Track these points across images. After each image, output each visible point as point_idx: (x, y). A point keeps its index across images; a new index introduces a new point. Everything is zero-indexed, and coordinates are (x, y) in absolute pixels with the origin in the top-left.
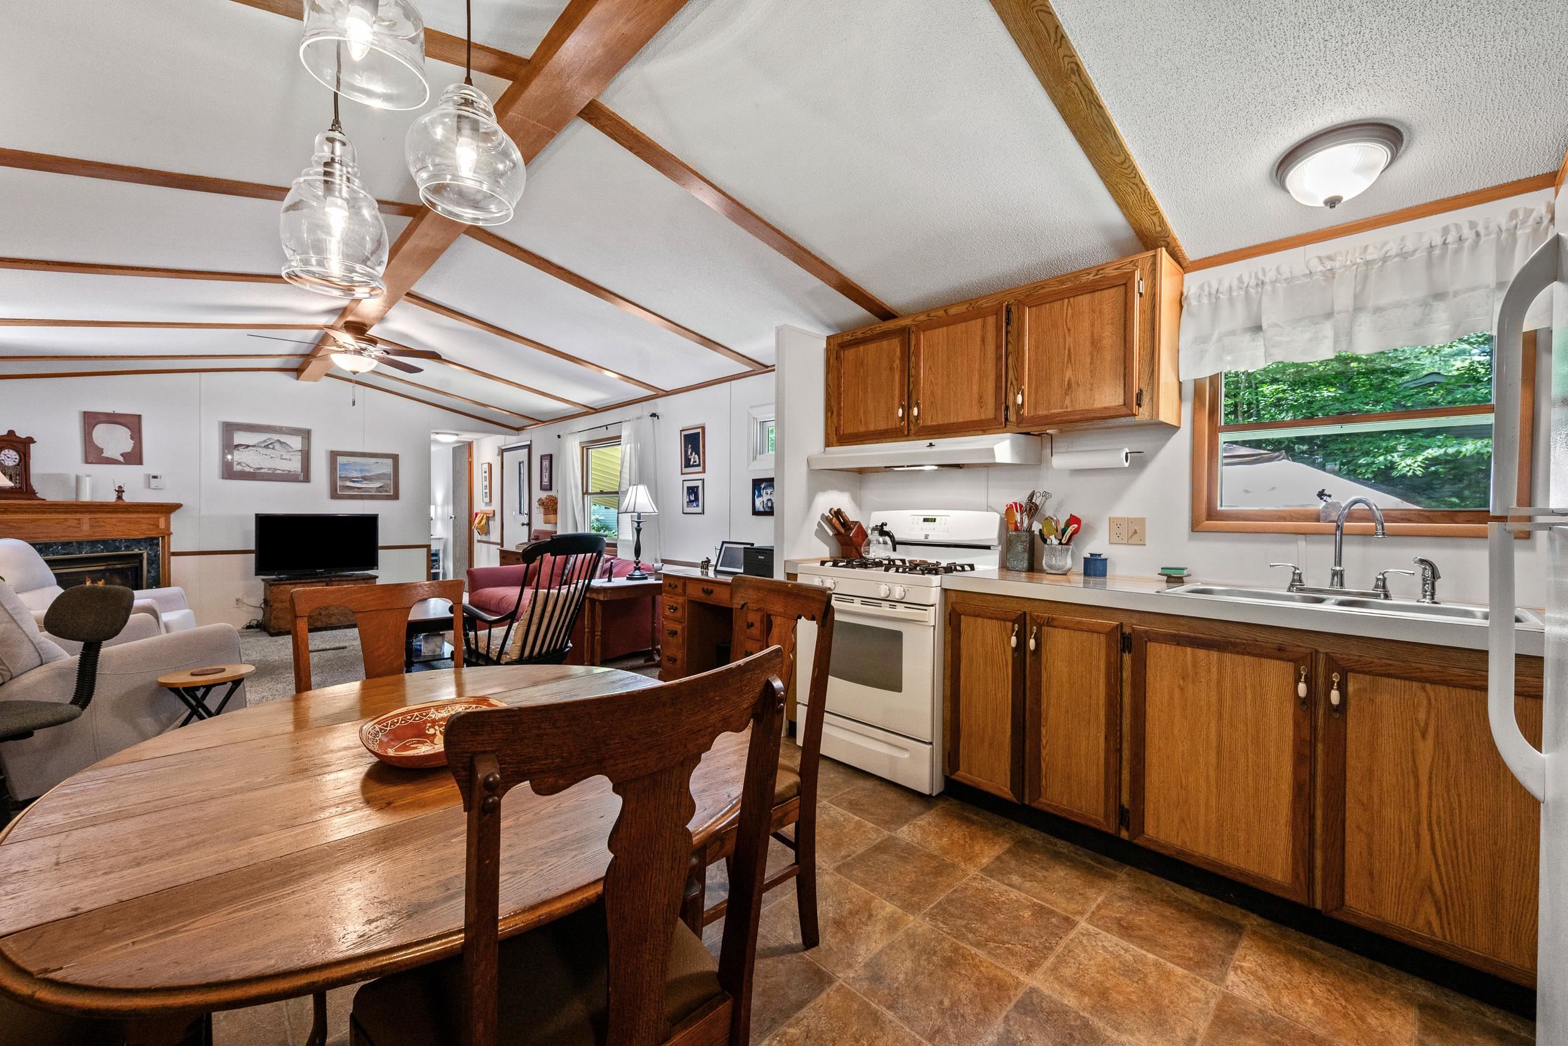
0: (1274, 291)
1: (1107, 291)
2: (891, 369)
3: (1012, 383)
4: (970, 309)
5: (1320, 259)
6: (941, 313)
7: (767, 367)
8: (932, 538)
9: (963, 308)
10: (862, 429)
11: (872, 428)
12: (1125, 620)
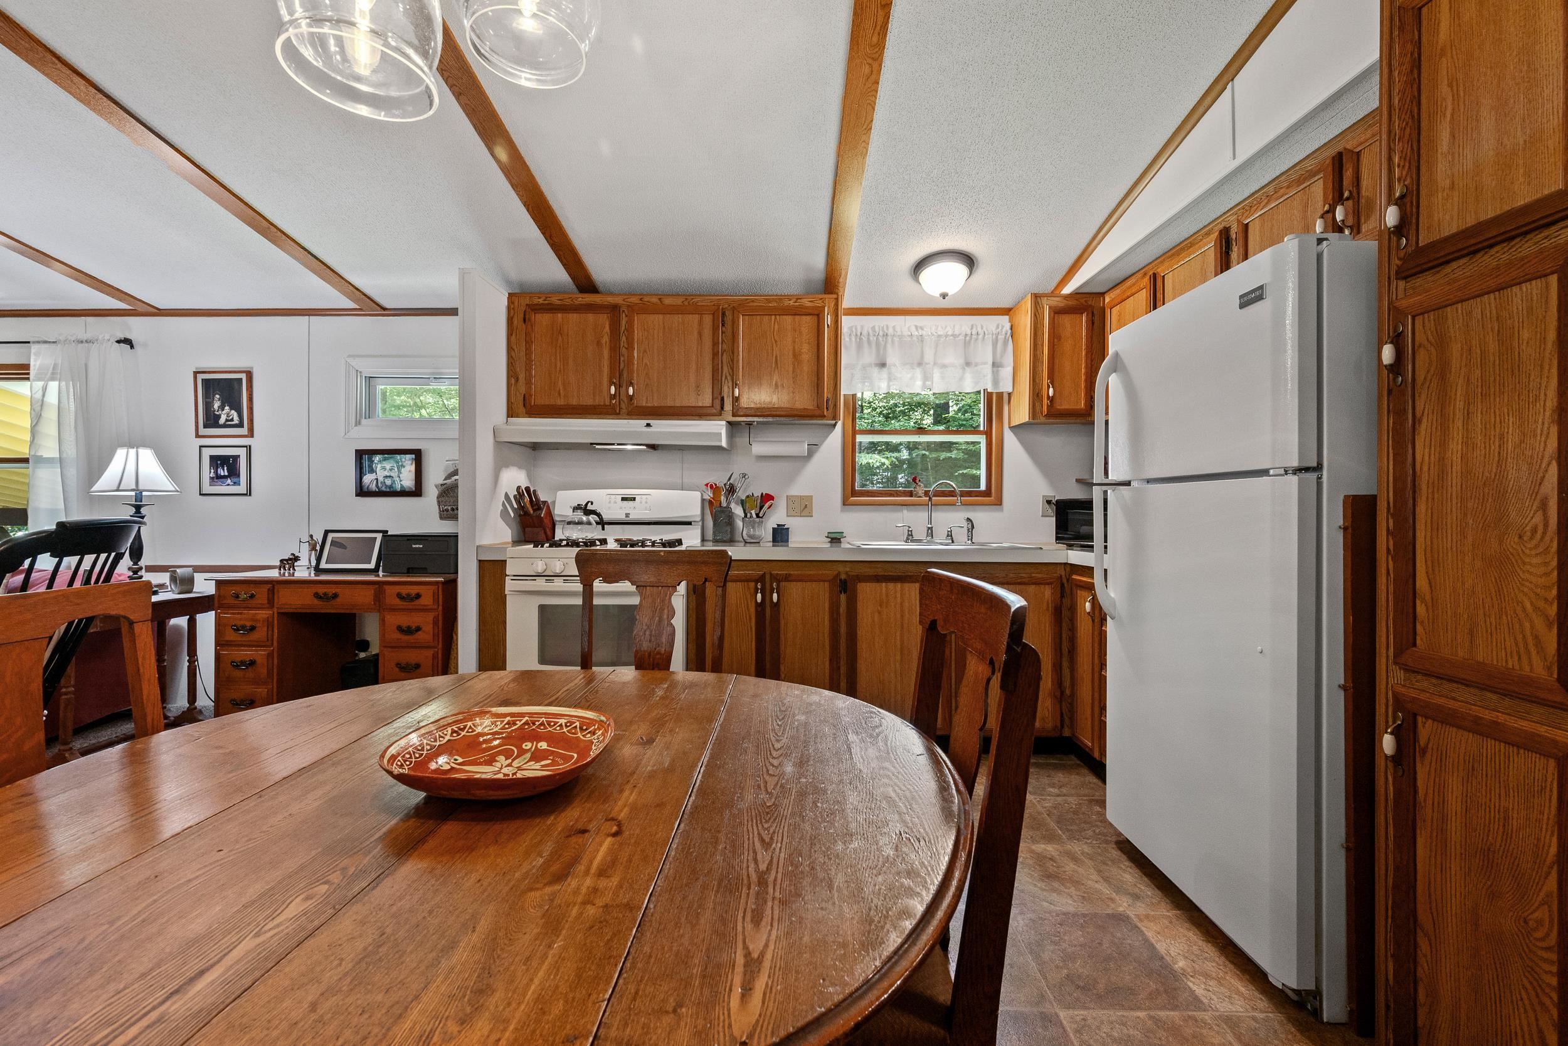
0: (893, 342)
1: (804, 317)
2: (599, 344)
3: (726, 378)
4: (686, 303)
5: (916, 327)
6: (655, 300)
7: (384, 309)
8: (634, 516)
9: (679, 301)
10: (561, 402)
11: (574, 402)
12: (841, 569)
